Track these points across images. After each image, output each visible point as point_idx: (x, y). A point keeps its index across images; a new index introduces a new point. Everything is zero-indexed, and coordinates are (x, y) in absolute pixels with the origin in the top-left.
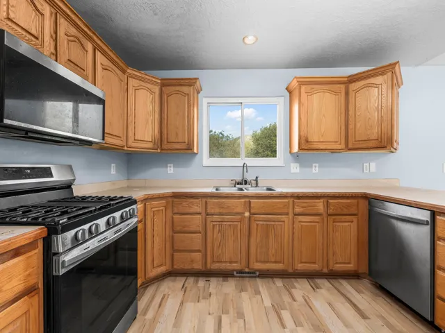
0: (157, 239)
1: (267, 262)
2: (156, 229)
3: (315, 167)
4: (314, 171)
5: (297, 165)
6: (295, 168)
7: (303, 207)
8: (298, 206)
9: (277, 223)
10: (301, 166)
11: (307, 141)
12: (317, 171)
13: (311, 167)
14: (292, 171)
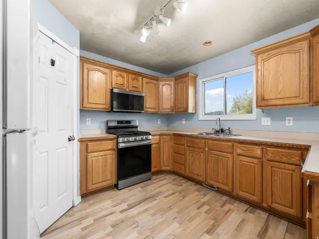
0: (165, 154)
1: (218, 182)
2: (165, 149)
3: (289, 120)
4: (287, 124)
5: (269, 119)
6: (266, 121)
7: (243, 150)
8: (239, 148)
9: (224, 158)
10: (272, 120)
11: (263, 99)
12: (291, 124)
13: (285, 120)
14: (263, 124)
